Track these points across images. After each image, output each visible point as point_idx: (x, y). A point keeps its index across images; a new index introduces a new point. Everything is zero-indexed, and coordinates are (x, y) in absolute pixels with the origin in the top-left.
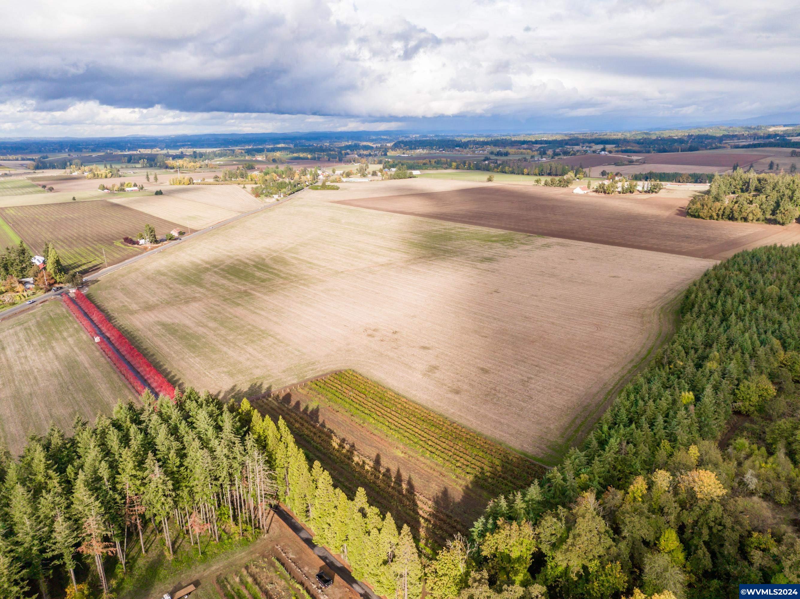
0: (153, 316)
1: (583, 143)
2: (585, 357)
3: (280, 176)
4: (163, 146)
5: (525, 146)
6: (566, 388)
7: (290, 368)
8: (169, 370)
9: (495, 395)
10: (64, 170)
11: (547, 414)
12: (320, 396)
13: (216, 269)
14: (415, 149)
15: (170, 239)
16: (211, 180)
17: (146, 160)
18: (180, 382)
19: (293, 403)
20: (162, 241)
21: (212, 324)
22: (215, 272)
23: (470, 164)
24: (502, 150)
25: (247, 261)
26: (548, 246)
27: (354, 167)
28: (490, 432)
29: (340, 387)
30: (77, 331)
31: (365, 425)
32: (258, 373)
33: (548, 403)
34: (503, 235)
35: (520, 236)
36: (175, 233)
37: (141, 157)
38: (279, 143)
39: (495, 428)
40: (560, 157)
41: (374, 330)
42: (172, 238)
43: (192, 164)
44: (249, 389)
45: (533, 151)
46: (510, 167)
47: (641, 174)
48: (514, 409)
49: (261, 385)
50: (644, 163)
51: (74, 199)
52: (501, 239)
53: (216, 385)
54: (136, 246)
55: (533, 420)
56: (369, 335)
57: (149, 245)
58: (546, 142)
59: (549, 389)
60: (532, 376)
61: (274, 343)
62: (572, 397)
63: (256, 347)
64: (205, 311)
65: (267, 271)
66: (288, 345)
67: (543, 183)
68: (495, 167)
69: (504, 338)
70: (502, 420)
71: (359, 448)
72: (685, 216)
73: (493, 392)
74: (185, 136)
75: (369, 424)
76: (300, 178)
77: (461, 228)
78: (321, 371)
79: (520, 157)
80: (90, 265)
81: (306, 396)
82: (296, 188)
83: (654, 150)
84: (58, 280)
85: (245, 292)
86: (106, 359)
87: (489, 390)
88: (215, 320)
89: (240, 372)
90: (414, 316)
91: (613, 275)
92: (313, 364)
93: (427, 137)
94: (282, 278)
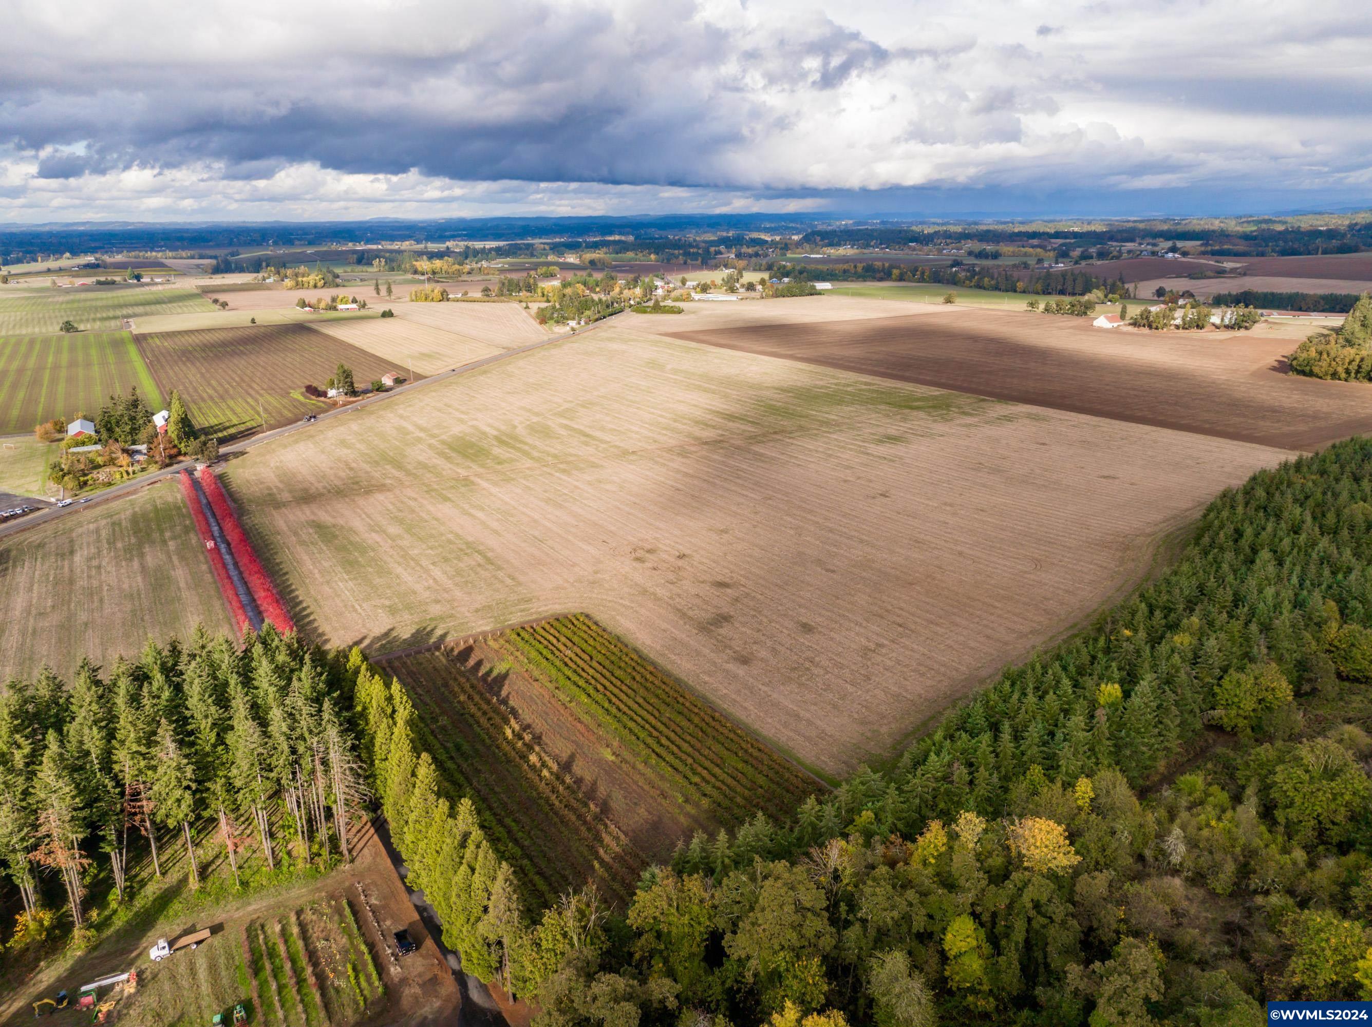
0: (308, 512)
1: (1143, 238)
2: (992, 614)
3: (592, 290)
4: (422, 237)
5: (1035, 242)
6: (936, 666)
7: (489, 607)
8: (301, 598)
9: (808, 669)
10: (255, 275)
11: (883, 707)
12: (518, 654)
13: (433, 441)
14: (839, 244)
15: (378, 390)
16: (478, 295)
17: (383, 260)
18: (312, 618)
19: (471, 662)
20: (365, 392)
21: (393, 530)
22: (430, 446)
23: (923, 273)
24: (990, 248)
25: (487, 429)
26: (1009, 419)
27: (719, 276)
28: (773, 731)
29: (554, 641)
30: (186, 530)
31: (573, 704)
32: (435, 610)
33: (894, 689)
34: (935, 398)
35: (965, 399)
36: (387, 381)
37: (377, 255)
38: (611, 234)
39: (786, 725)
40: (1090, 261)
41: (649, 551)
42: (380, 388)
43: (457, 267)
44: (413, 635)
45: (1046, 251)
46: (992, 278)
47: (1230, 295)
48: (831, 696)
49: (432, 630)
50: (1245, 274)
51: (253, 321)
52: (931, 404)
53: (364, 625)
54: (322, 399)
55: (856, 716)
56: (638, 559)
57: (342, 399)
58: (1075, 235)
59: (907, 666)
60: (886, 642)
61: (479, 565)
62: (940, 681)
63: (448, 569)
64: (391, 507)
65: (513, 447)
66: (499, 568)
67: (1042, 306)
68: (967, 278)
69: (864, 574)
70: (802, 713)
71: (548, 741)
72: (1286, 373)
73: (807, 664)
74: (462, 221)
75: (579, 703)
76: (621, 293)
77: (866, 384)
78: (536, 613)
79: (1016, 261)
80: (242, 428)
81: (496, 651)
82: (611, 310)
83: (1273, 251)
84: (183, 450)
85: (466, 479)
86: (213, 576)
87: (801, 661)
88: (401, 522)
89: (409, 607)
90: (725, 531)
91: (1106, 474)
92: (529, 600)
93: (866, 223)
94: (533, 458)
